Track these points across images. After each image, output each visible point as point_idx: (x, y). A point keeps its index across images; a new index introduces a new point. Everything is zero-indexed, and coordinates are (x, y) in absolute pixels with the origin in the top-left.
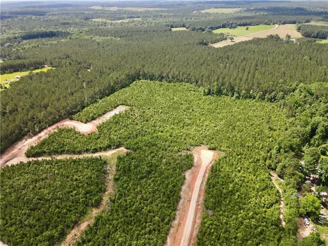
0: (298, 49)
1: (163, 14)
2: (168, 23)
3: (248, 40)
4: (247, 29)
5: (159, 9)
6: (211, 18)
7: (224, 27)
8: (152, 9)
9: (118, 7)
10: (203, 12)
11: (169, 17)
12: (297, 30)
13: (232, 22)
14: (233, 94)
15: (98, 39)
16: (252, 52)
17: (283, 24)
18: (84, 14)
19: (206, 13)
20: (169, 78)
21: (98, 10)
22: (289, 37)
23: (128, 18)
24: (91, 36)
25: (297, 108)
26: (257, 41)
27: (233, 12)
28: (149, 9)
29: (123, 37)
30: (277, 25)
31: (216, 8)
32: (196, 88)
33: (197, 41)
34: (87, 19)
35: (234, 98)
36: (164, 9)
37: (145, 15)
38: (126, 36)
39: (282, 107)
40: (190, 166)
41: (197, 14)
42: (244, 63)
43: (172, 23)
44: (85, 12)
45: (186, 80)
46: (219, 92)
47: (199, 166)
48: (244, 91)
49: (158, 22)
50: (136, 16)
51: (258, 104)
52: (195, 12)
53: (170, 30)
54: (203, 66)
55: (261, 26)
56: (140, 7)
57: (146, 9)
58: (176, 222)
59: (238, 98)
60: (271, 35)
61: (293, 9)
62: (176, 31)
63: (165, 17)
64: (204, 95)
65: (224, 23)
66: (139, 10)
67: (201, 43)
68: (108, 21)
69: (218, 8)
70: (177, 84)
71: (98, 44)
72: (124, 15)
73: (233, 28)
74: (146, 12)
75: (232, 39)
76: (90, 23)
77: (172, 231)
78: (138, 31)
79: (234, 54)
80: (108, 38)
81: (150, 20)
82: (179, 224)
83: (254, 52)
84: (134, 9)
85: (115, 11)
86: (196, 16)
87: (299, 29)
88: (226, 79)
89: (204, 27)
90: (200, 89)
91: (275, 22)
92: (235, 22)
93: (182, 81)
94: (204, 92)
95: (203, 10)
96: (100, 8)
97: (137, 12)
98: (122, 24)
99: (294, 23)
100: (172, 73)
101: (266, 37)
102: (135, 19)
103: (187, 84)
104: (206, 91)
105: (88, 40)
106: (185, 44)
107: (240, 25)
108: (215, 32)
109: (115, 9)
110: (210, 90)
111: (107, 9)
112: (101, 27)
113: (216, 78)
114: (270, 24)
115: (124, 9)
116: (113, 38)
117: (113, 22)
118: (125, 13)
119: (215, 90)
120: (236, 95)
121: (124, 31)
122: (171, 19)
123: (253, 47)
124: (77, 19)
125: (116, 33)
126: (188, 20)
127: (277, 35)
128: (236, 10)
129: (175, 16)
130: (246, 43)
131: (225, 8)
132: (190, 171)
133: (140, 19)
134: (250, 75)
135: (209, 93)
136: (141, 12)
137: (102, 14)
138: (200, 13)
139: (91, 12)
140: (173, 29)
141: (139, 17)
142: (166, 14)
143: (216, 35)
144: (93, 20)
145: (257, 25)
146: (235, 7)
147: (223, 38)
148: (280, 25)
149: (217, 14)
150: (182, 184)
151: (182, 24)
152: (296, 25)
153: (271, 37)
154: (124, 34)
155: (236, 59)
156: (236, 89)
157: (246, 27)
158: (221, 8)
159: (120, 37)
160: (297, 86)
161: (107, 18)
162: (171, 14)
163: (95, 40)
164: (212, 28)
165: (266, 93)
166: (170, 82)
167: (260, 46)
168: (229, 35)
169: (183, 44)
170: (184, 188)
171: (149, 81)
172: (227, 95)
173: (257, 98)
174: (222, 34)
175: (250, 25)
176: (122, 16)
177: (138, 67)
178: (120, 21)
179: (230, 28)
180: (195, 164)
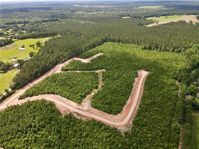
1: (116, 9)
2: (119, 14)
3: (167, 23)
4: (166, 17)
5: (114, 6)
6: (145, 11)
7: (152, 16)
8: (109, 6)
9: (89, 5)
11: (119, 11)
12: (197, 18)
13: (157, 13)
14: (157, 49)
15: (82, 22)
16: (168, 29)
17: (188, 15)
18: (70, 9)
19: (142, 9)
20: (123, 41)
21: (78, 7)
22: (191, 22)
23: (95, 11)
24: (78, 21)
25: (191, 55)
26: (172, 24)
27: (158, 8)
28: (107, 6)
29: (95, 21)
30: (185, 16)
31: (147, 6)
32: (137, 46)
33: (137, 24)
34: (73, 12)
35: (158, 51)
36: (116, 6)
37: (105, 10)
38: (97, 21)
40: (137, 76)
41: (136, 9)
42: (164, 34)
43: (121, 14)
44: (71, 8)
45: (132, 42)
46: (150, 48)
47: (141, 77)
48: (163, 48)
49: (113, 14)
50: (100, 10)
51: (171, 54)
52: (135, 8)
53: (121, 18)
54: (141, 35)
55: (175, 16)
56: (102, 5)
57: (105, 6)
58: (132, 94)
59: (160, 51)
60: (180, 21)
61: (195, 7)
62: (124, 18)
63: (117, 11)
64: (142, 49)
65: (153, 14)
66: (101, 7)
67: (139, 25)
68: (85, 13)
70: (128, 44)
71: (82, 25)
72: (93, 10)
73: (158, 17)
74: (105, 8)
75: (157, 22)
76: (75, 14)
77: (130, 96)
78: (103, 18)
79: (159, 30)
80: (87, 21)
81: (108, 12)
82: (133, 95)
83: (170, 29)
84: (98, 7)
85: (87, 8)
88: (154, 42)
89: (140, 16)
90: (140, 47)
91: (184, 14)
92: (159, 13)
93: (130, 43)
94: (142, 48)
95: (139, 7)
96: (79, 6)
97: (100, 8)
98: (93, 14)
99: (195, 14)
100: (125, 39)
101: (177, 21)
102: (100, 12)
103: (132, 44)
104: (143, 47)
105: (76, 23)
106: (131, 25)
107: (162, 15)
108: (147, 19)
109: (87, 6)
110: (145, 47)
111: (82, 6)
112: (82, 16)
113: (148, 41)
114: (180, 15)
115: (93, 6)
116: (90, 22)
117: (88, 13)
118: (94, 9)
119: (148, 47)
120: (159, 49)
121: (95, 18)
122: (121, 12)
123: (169, 26)
124: (68, 12)
125: (91, 19)
126: (131, 13)
127: (184, 20)
128: (160, 7)
129: (123, 10)
130: (165, 24)
131: (153, 5)
132: (137, 78)
133: (102, 12)
134: (167, 40)
135: (144, 49)
136: (103, 8)
137: (81, 9)
138: (138, 9)
139: (74, 8)
141: (102, 11)
142: (118, 9)
143: (148, 20)
144: (76, 12)
145: (173, 15)
146: (159, 5)
147: (152, 22)
148: (186, 15)
149: (148, 9)
151: (128, 14)
152: (196, 15)
153: (181, 21)
154: (95, 20)
155: (159, 32)
156: (159, 46)
157: (166, 16)
158: (151, 6)
159: (94, 21)
160: (193, 45)
161: (84, 11)
162: (120, 9)
163: (80, 23)
164: (146, 17)
165: (175, 49)
166: (124, 43)
167: (173, 26)
168: (155, 21)
169: (130, 25)
170: (134, 83)
171: (112, 43)
172: (154, 50)
173: (170, 51)
174: (152, 20)
175: (168, 15)
176: (92, 10)
177: (107, 36)
178: (91, 13)
179: (156, 17)
180: (139, 76)
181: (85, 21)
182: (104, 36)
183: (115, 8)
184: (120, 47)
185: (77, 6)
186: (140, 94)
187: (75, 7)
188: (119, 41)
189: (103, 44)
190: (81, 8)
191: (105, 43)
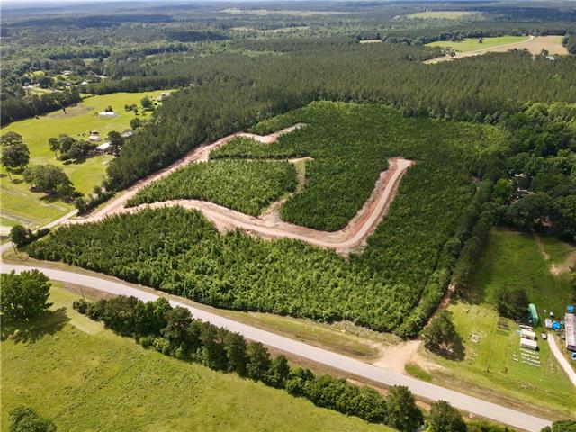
1: (343, 20)
2: (353, 34)
3: (476, 54)
4: (481, 42)
5: (338, 13)
6: (424, 26)
7: (443, 39)
8: (324, 13)
9: (268, 10)
10: (412, 17)
11: (354, 24)
12: (562, 44)
13: (457, 31)
14: (443, 117)
17: (542, 36)
18: (215, 20)
19: (416, 19)
20: (357, 98)
21: (237, 15)
22: (546, 53)
23: (288, 26)
25: (521, 126)
26: (490, 57)
28: (320, 13)
30: (532, 37)
31: (434, 10)
32: (394, 109)
33: (398, 57)
34: (224, 27)
36: (345, 13)
37: (315, 21)
38: (291, 50)
40: (385, 169)
41: (402, 20)
43: (359, 34)
44: (217, 18)
45: (381, 101)
47: (394, 170)
49: (336, 32)
50: (300, 23)
52: (398, 17)
53: (357, 42)
55: (506, 38)
56: (305, 10)
57: (314, 13)
58: (371, 199)
59: (448, 120)
60: (516, 49)
62: (366, 44)
63: (347, 24)
64: (404, 117)
65: (444, 33)
66: (303, 14)
67: (403, 59)
68: (257, 31)
69: (437, 10)
71: (253, 59)
72: (281, 22)
73: (459, 40)
74: (315, 17)
75: (453, 54)
77: (366, 204)
78: (308, 44)
80: (265, 52)
81: (323, 29)
82: (374, 200)
84: (295, 13)
85: (264, 16)
86: (400, 23)
87: (565, 43)
89: (410, 39)
91: (530, 32)
92: (462, 32)
93: (376, 101)
94: (405, 113)
95: (411, 14)
96: (239, 12)
97: (300, 18)
98: (280, 34)
100: (362, 91)
102: (300, 28)
104: (408, 111)
106: (381, 60)
107: (471, 36)
108: (428, 45)
109: (264, 12)
110: (412, 112)
111: (250, 12)
112: (250, 39)
113: (421, 96)
114: (521, 35)
115: (279, 12)
116: (272, 52)
117: (266, 31)
118: (281, 19)
122: (357, 28)
124: (209, 27)
125: (277, 46)
126: (386, 29)
127: (525, 49)
129: (364, 23)
130: (473, 58)
132: (385, 172)
133: (306, 28)
135: (411, 115)
136: (308, 18)
137: (246, 21)
138: (406, 18)
139: (227, 18)
141: (305, 25)
142: (349, 21)
143: (430, 49)
144: (235, 29)
145: (500, 36)
147: (439, 53)
148: (537, 36)
149: (435, 19)
150: (376, 180)
151: (376, 34)
152: (563, 37)
153: (516, 51)
157: (479, 39)
158: (444, 10)
159: (283, 52)
160: (530, 105)
161: (255, 26)
162: (356, 20)
163: (246, 56)
164: (425, 41)
165: (486, 114)
166: (359, 103)
168: (448, 50)
169: (378, 59)
171: (331, 102)
174: (439, 48)
175: (487, 35)
176: (278, 23)
177: (317, 84)
178: (276, 31)
179: (454, 41)
180: (390, 168)
181: (258, 50)
183: (340, 16)
185: (234, 11)
186: (388, 200)
187: (230, 15)
188: (348, 99)
189: (308, 105)
190: (248, 17)
191: (313, 103)
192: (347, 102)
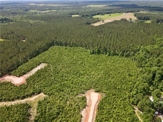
0: (137, 26)
1: (67, 8)
2: (70, 13)
4: (110, 15)
5: (65, 5)
6: (92, 10)
7: (98, 14)
8: (61, 5)
9: (44, 4)
10: (87, 6)
11: (70, 9)
12: (134, 16)
13: (102, 12)
14: (106, 53)
15: (31, 22)
16: (114, 28)
17: (127, 13)
19: (89, 7)
20: (70, 44)
21: (33, 6)
22: (131, 19)
23: (49, 10)
24: (28, 20)
25: (142, 61)
26: (115, 22)
27: (102, 7)
29: (46, 20)
31: (94, 4)
32: (86, 50)
33: (85, 23)
34: (26, 10)
36: (68, 5)
37: (58, 8)
38: (47, 20)
39: (134, 60)
41: (85, 8)
42: (111, 35)
43: (72, 13)
44: (26, 7)
45: (80, 45)
46: (99, 52)
48: (112, 51)
49: (64, 12)
50: (53, 9)
51: (120, 59)
52: (83, 6)
53: (71, 16)
54: (89, 37)
55: (117, 14)
56: (55, 4)
57: (58, 5)
59: (109, 55)
60: (122, 19)
61: (131, 5)
62: (74, 17)
63: (68, 9)
64: (90, 54)
65: (98, 12)
66: (55, 5)
67: (87, 24)
68: (38, 11)
69: (95, 4)
70: (75, 48)
71: (32, 24)
72: (47, 8)
73: (103, 15)
74: (58, 7)
75: (103, 21)
76: (28, 13)
78: (54, 17)
79: (105, 29)
80: (37, 21)
81: (60, 11)
84: (52, 5)
85: (42, 6)
87: (135, 15)
88: (102, 44)
89: (88, 15)
90: (88, 51)
91: (123, 12)
92: (104, 12)
93: (78, 46)
94: (91, 52)
95: (87, 5)
96: (34, 4)
97: (53, 7)
98: (45, 13)
99: (132, 12)
100: (72, 42)
101: (120, 20)
102: (53, 10)
103: (80, 48)
104: (92, 52)
105: (26, 22)
106: (79, 24)
107: (106, 13)
108: (94, 17)
109: (42, 5)
110: (93, 51)
111: (38, 5)
112: (34, 15)
113: (96, 44)
114: (121, 13)
115: (47, 5)
116: (40, 21)
117: (41, 12)
119: (96, 51)
120: (108, 54)
121: (46, 17)
122: (71, 10)
123: (115, 25)
124: (21, 10)
125: (42, 18)
126: (80, 11)
127: (125, 19)
128: (103, 5)
129: (73, 9)
130: (110, 23)
131: (98, 4)
133: (55, 10)
134: (114, 41)
135: (93, 53)
136: (56, 7)
137: (35, 8)
138: (86, 7)
139: (29, 7)
140: (73, 16)
141: (55, 9)
142: (69, 8)
143: (95, 19)
144: (30, 11)
145: (115, 13)
146: (103, 4)
147: (98, 20)
148: (125, 13)
149: (94, 7)
152: (133, 13)
153: (123, 19)
154: (46, 19)
155: (106, 32)
156: (108, 50)
157: (109, 14)
158: (96, 4)
159: (44, 21)
160: (140, 47)
161: (38, 10)
162: (71, 8)
163: (30, 22)
164: (92, 15)
165: (124, 52)
166: (71, 47)
167: (117, 25)
168: (101, 19)
171: (59, 47)
172: (103, 54)
173: (119, 55)
174: (98, 18)
175: (111, 13)
176: (46, 9)
179: (101, 15)
180: (88, 104)
181: (35, 20)
182: (50, 40)
183: (66, 6)
184: (68, 52)
187: (31, 5)
188: (66, 45)
189: (49, 49)
191: (51, 48)
192: (66, 46)
